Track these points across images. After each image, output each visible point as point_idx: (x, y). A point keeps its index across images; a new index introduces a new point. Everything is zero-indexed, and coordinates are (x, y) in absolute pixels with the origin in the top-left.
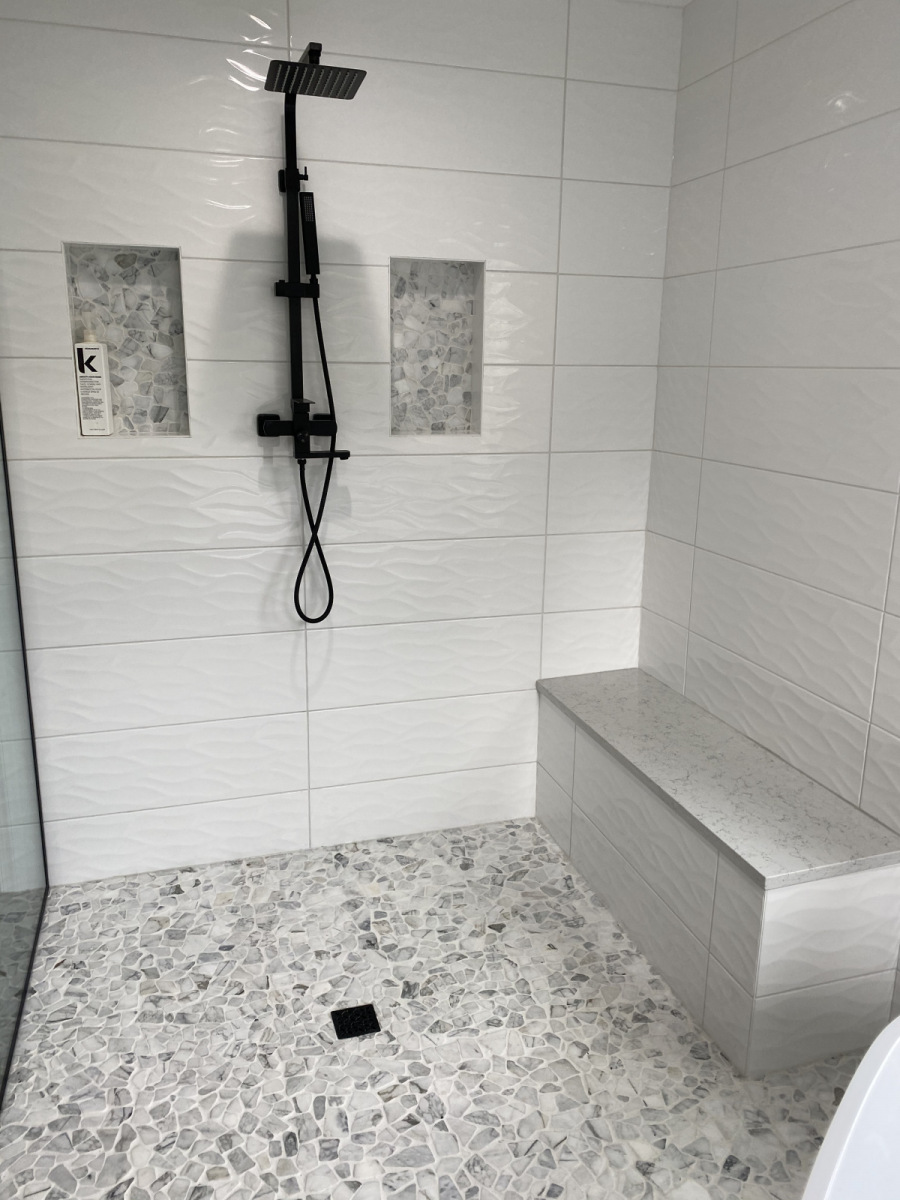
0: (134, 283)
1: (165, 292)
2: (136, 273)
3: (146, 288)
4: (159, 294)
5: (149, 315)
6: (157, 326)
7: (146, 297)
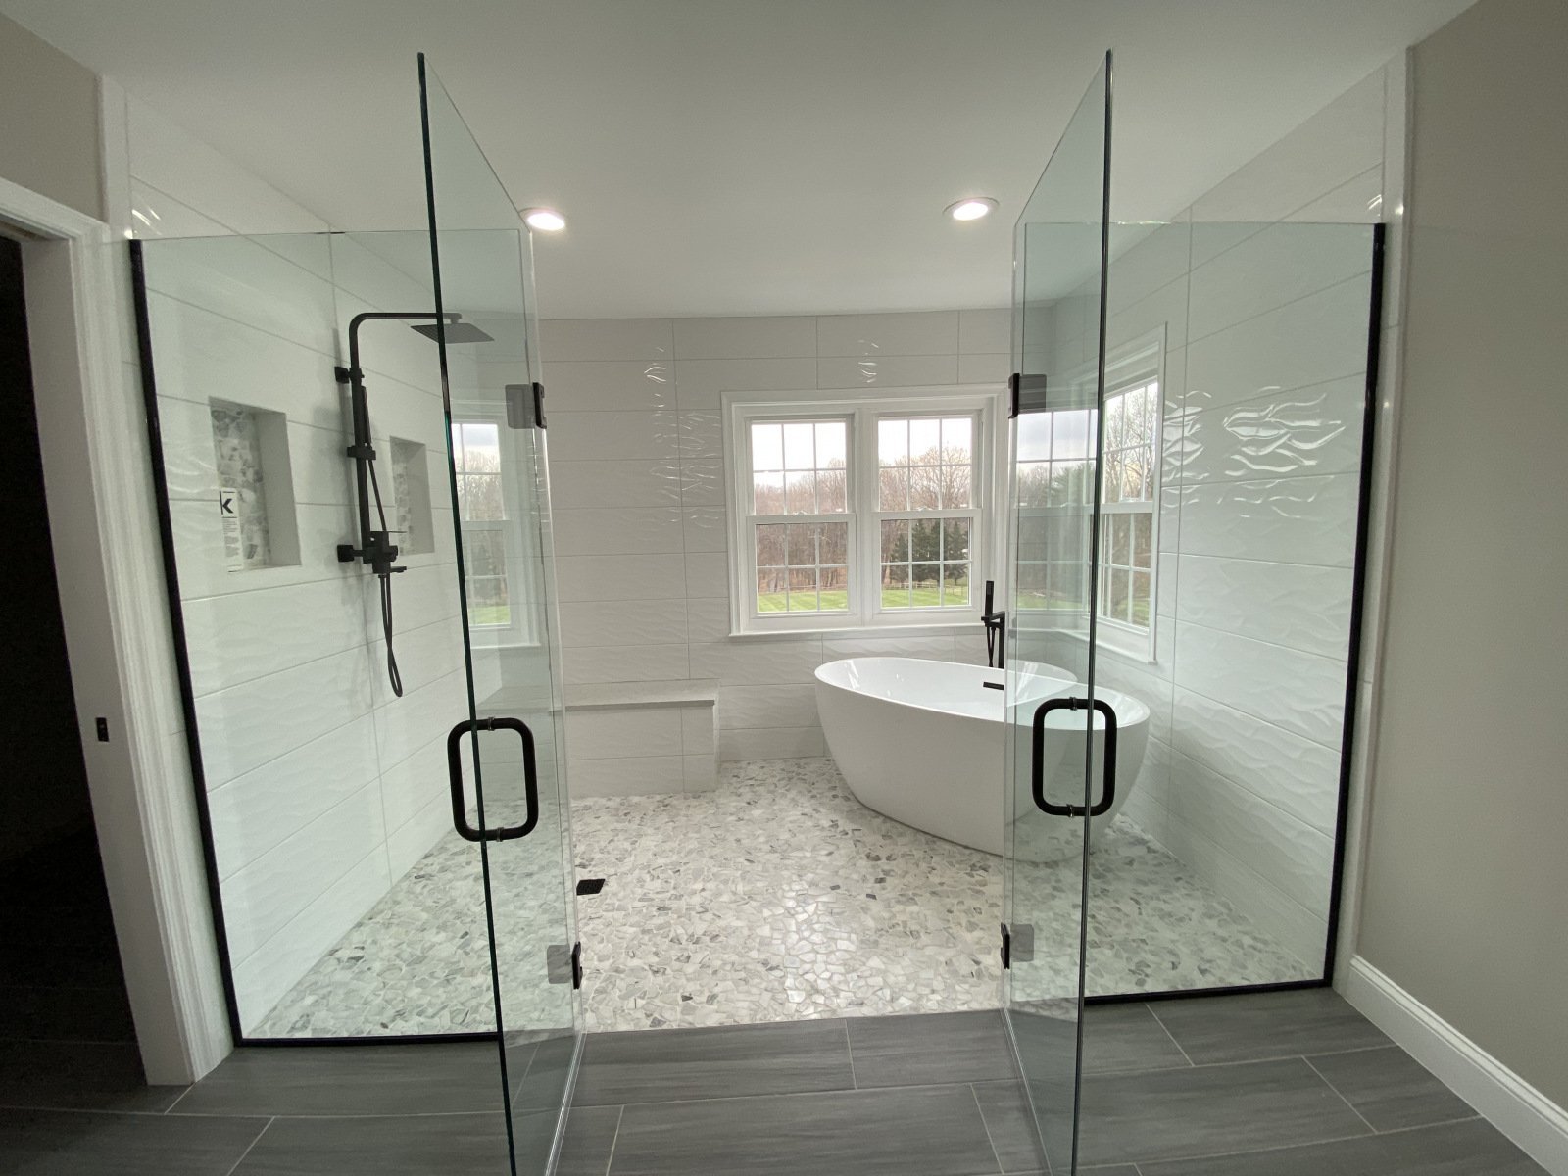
0: (226, 436)
1: (248, 446)
2: (227, 428)
3: (235, 441)
4: (244, 448)
5: (238, 465)
6: (244, 474)
7: (235, 449)
